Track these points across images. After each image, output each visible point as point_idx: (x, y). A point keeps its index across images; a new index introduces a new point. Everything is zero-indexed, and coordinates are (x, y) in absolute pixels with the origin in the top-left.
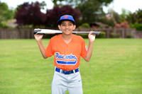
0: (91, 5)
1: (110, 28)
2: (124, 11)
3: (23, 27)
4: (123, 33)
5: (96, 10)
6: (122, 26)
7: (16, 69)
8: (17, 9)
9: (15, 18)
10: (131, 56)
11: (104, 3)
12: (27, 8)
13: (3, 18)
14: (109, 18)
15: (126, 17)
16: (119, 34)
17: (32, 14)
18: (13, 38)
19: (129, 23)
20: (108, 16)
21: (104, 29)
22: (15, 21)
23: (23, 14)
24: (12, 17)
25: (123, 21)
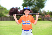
0: (36, 9)
1: (43, 17)
2: (48, 11)
3: (12, 16)
4: (48, 19)
5: (38, 10)
6: (48, 16)
7: (8, 31)
8: (10, 10)
9: (9, 13)
10: (50, 27)
11: (41, 8)
12: (13, 10)
13: (5, 13)
14: (43, 13)
15: (49, 13)
16: (46, 19)
17: (15, 12)
18: (8, 20)
19: (50, 15)
20: (42, 13)
21: (41, 17)
22: (9, 14)
23: (12, 12)
24: (8, 13)
25: (48, 14)
